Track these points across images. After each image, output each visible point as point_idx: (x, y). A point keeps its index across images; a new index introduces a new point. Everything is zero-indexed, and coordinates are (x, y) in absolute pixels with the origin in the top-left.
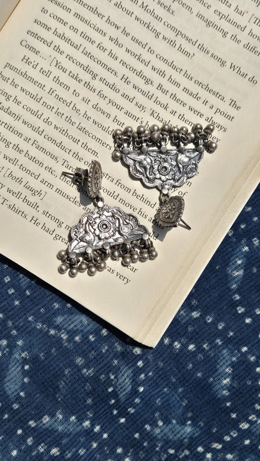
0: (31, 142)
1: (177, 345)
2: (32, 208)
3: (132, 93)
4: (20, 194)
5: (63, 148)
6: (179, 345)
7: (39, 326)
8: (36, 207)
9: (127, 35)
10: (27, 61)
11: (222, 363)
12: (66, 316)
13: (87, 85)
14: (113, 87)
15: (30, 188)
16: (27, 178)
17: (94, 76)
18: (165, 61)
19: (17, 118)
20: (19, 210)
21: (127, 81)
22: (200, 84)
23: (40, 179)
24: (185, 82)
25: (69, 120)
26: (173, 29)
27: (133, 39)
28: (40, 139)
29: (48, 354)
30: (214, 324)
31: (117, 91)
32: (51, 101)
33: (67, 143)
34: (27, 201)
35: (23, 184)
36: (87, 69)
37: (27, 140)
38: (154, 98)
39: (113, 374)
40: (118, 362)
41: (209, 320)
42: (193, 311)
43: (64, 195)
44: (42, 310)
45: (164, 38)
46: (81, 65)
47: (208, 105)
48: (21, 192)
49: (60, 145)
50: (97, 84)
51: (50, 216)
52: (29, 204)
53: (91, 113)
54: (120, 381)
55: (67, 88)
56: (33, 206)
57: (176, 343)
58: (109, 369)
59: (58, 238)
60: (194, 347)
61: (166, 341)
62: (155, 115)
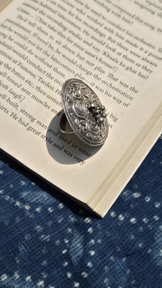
0: (17, 63)
1: (121, 217)
2: (13, 107)
3: (90, 41)
4: (5, 96)
5: (40, 70)
6: (123, 218)
7: (7, 198)
8: (16, 106)
9: (88, 8)
10: (21, 18)
11: (159, 235)
12: (30, 191)
13: (60, 34)
14: (77, 36)
15: (13, 93)
16: (11, 86)
17: (65, 29)
18: (114, 25)
19: (10, 48)
20: (3, 107)
21: (87, 34)
22: (137, 38)
23: (21, 87)
24: (127, 37)
25: (46, 53)
26: (119, 8)
27: (92, 11)
28: (24, 62)
29: (12, 221)
30: (152, 203)
31: (80, 39)
32: (34, 40)
33: (43, 67)
34: (10, 102)
35: (8, 90)
36: (60, 24)
37: (15, 62)
38: (106, 45)
39: (67, 239)
40: (72, 230)
41: (147, 199)
42: (134, 192)
43: (38, 100)
44: (11, 186)
45: (113, 12)
46: (56, 22)
47: (143, 51)
48: (6, 95)
49: (38, 68)
50: (67, 34)
51: (26, 114)
52: (11, 103)
53: (62, 50)
54: (73, 245)
55: (46, 34)
56: (14, 106)
57: (120, 216)
58: (63, 235)
59: (31, 129)
60: (135, 221)
61: (112, 214)
62: (107, 55)
